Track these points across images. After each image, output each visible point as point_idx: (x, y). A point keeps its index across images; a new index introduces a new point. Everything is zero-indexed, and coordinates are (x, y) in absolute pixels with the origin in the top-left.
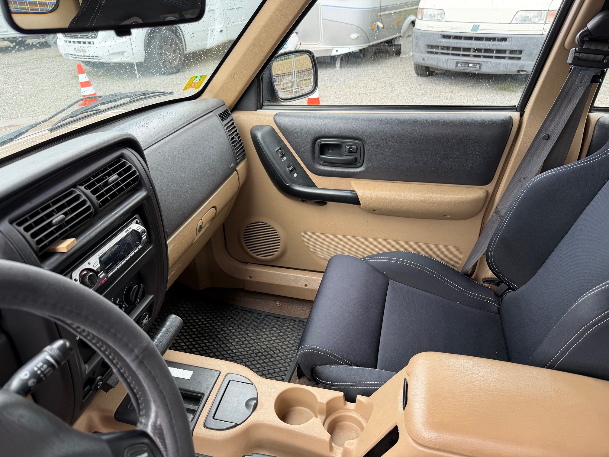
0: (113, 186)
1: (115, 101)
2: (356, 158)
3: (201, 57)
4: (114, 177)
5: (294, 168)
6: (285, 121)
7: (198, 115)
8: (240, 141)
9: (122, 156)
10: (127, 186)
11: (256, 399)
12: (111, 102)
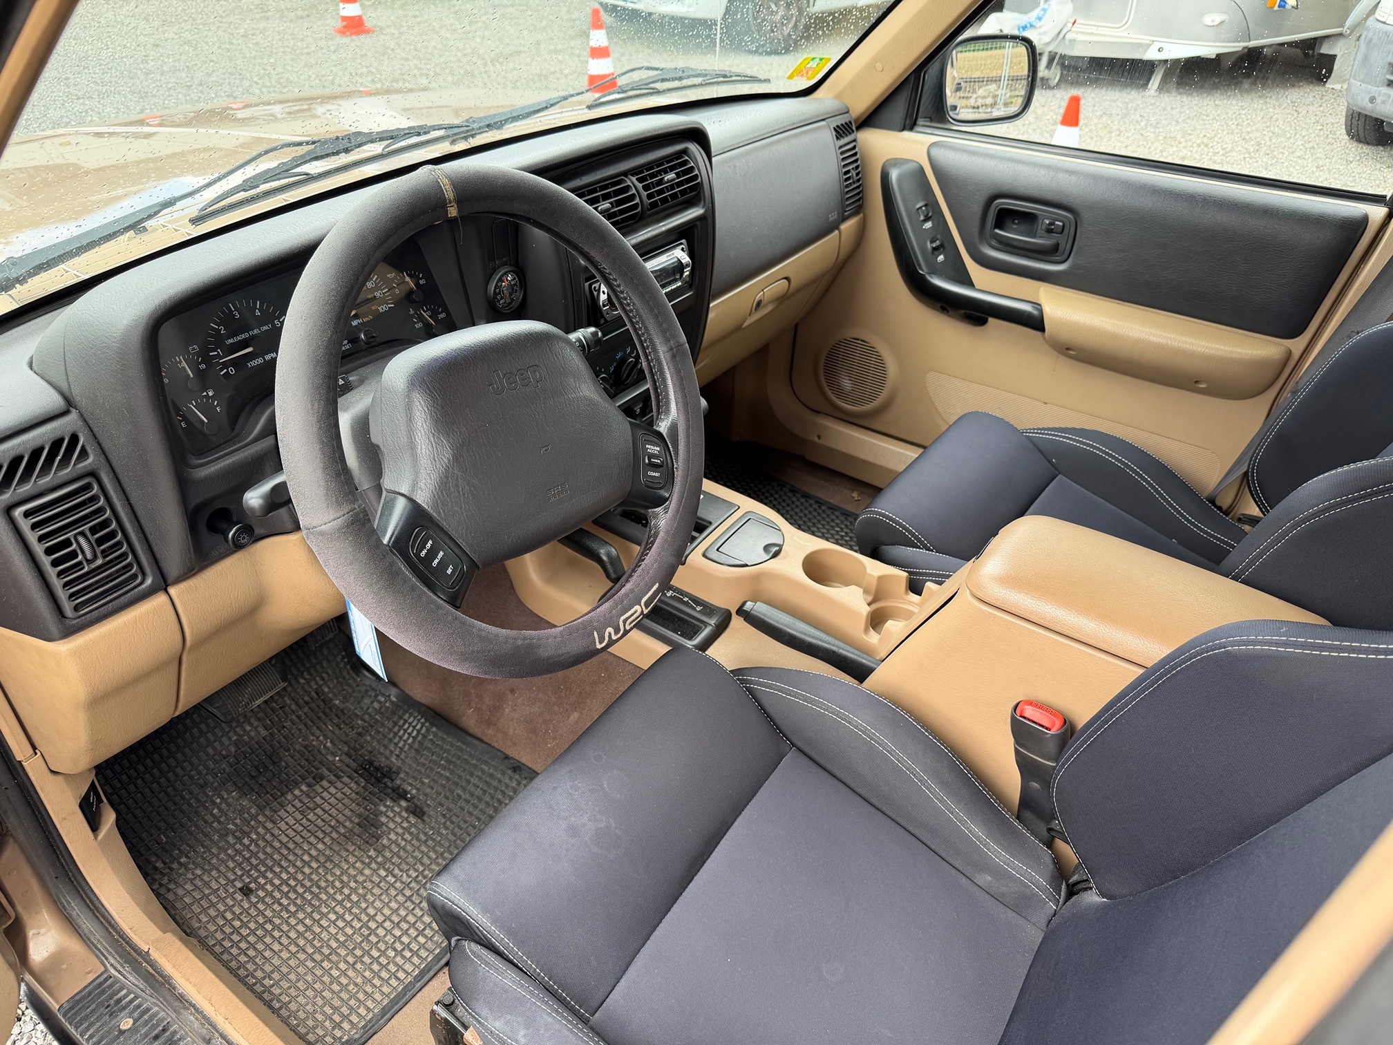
0: (666, 187)
1: (680, 79)
2: (1057, 245)
3: (828, 25)
4: (672, 175)
5: (942, 245)
6: (947, 158)
7: (800, 122)
8: (858, 180)
9: (685, 151)
10: (683, 192)
11: (781, 546)
12: (673, 79)
